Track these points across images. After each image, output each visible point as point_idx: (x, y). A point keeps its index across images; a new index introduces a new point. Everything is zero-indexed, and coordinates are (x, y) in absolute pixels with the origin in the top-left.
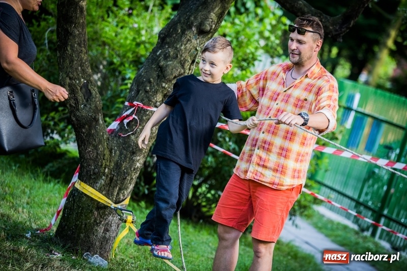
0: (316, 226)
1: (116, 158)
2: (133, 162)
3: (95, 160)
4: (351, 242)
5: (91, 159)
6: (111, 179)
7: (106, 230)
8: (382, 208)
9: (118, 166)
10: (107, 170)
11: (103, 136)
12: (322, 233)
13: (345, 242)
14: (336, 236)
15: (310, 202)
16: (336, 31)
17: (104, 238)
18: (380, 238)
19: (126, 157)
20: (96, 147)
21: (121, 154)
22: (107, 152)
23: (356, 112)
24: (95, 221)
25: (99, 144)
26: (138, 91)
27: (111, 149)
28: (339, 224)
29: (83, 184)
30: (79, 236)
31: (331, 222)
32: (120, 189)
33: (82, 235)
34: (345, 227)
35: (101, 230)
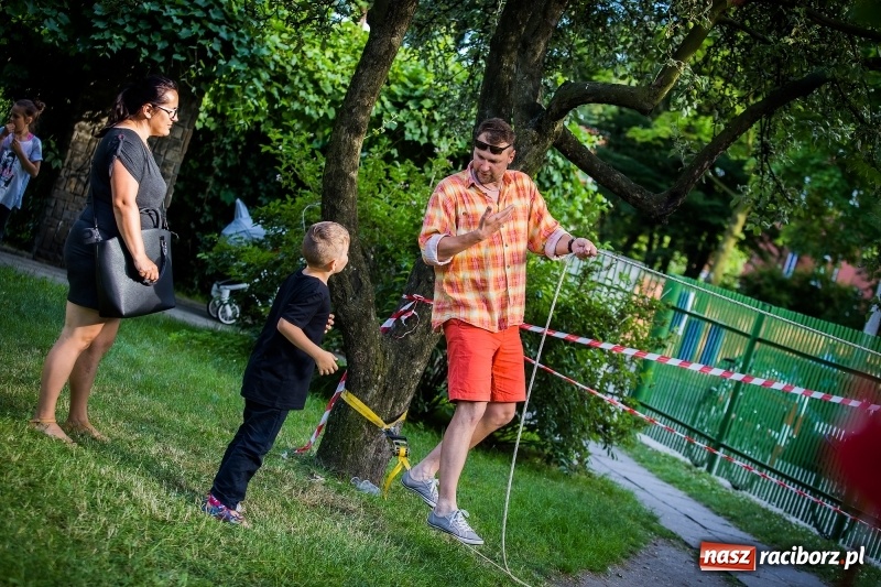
0: (637, 459)
1: (391, 363)
2: (412, 367)
3: (366, 365)
4: (681, 478)
5: (361, 364)
6: (385, 389)
7: (379, 451)
8: (720, 437)
9: (393, 372)
10: (380, 377)
11: (375, 335)
12: (645, 467)
13: (673, 478)
14: (662, 471)
15: (629, 425)
16: (661, 210)
17: (376, 460)
18: (718, 474)
19: (403, 361)
20: (367, 349)
21: (397, 358)
22: (380, 355)
23: (690, 314)
24: (365, 439)
25: (369, 346)
26: (419, 282)
27: (386, 352)
28: (666, 456)
29: (350, 394)
30: (345, 458)
31: (658, 453)
32: (395, 401)
33: (349, 456)
34: (675, 460)
35: (371, 450)
